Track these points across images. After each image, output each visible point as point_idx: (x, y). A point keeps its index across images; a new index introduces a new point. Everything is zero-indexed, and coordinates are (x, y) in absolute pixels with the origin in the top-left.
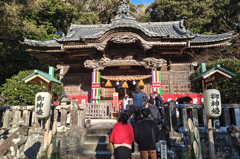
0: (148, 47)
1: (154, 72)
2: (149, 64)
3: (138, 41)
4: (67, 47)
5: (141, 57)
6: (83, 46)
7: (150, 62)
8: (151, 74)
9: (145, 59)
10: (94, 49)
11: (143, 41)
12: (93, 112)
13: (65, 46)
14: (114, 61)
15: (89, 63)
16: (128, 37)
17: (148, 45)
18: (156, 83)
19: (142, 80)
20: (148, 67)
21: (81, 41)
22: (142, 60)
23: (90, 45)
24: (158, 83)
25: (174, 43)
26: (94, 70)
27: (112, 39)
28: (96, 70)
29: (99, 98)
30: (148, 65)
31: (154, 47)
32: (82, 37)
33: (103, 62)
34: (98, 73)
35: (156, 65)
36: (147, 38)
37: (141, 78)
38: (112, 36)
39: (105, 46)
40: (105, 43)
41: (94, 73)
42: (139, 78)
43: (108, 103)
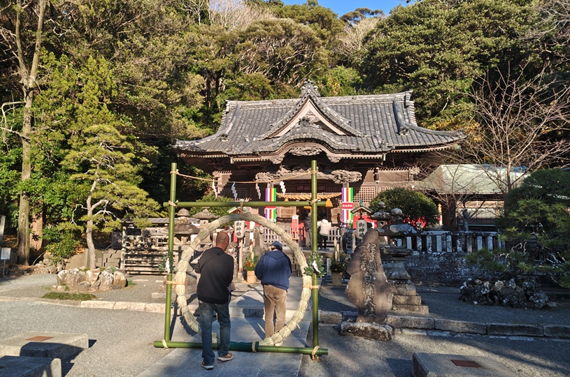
0: (336, 161)
1: (345, 189)
2: (340, 178)
3: (323, 153)
4: (237, 159)
5: (329, 169)
6: (256, 159)
7: (340, 175)
8: (341, 191)
9: (334, 172)
10: (269, 162)
11: (329, 153)
12: (268, 238)
13: (235, 159)
14: (294, 173)
15: (263, 177)
16: (310, 148)
17: (334, 157)
18: (347, 204)
19: (329, 200)
20: (338, 182)
21: (254, 154)
22: (330, 173)
23: (264, 158)
24: (350, 204)
25: (366, 156)
26: (269, 185)
27: (291, 151)
28: (271, 185)
29: (275, 220)
30: (338, 179)
31: (342, 160)
32: (256, 150)
33: (279, 175)
34: (273, 190)
35: (348, 180)
36: (333, 150)
37: (328, 196)
38: (290, 147)
39: (282, 159)
40: (282, 155)
41: (269, 189)
42: (325, 197)
43: (286, 227)
